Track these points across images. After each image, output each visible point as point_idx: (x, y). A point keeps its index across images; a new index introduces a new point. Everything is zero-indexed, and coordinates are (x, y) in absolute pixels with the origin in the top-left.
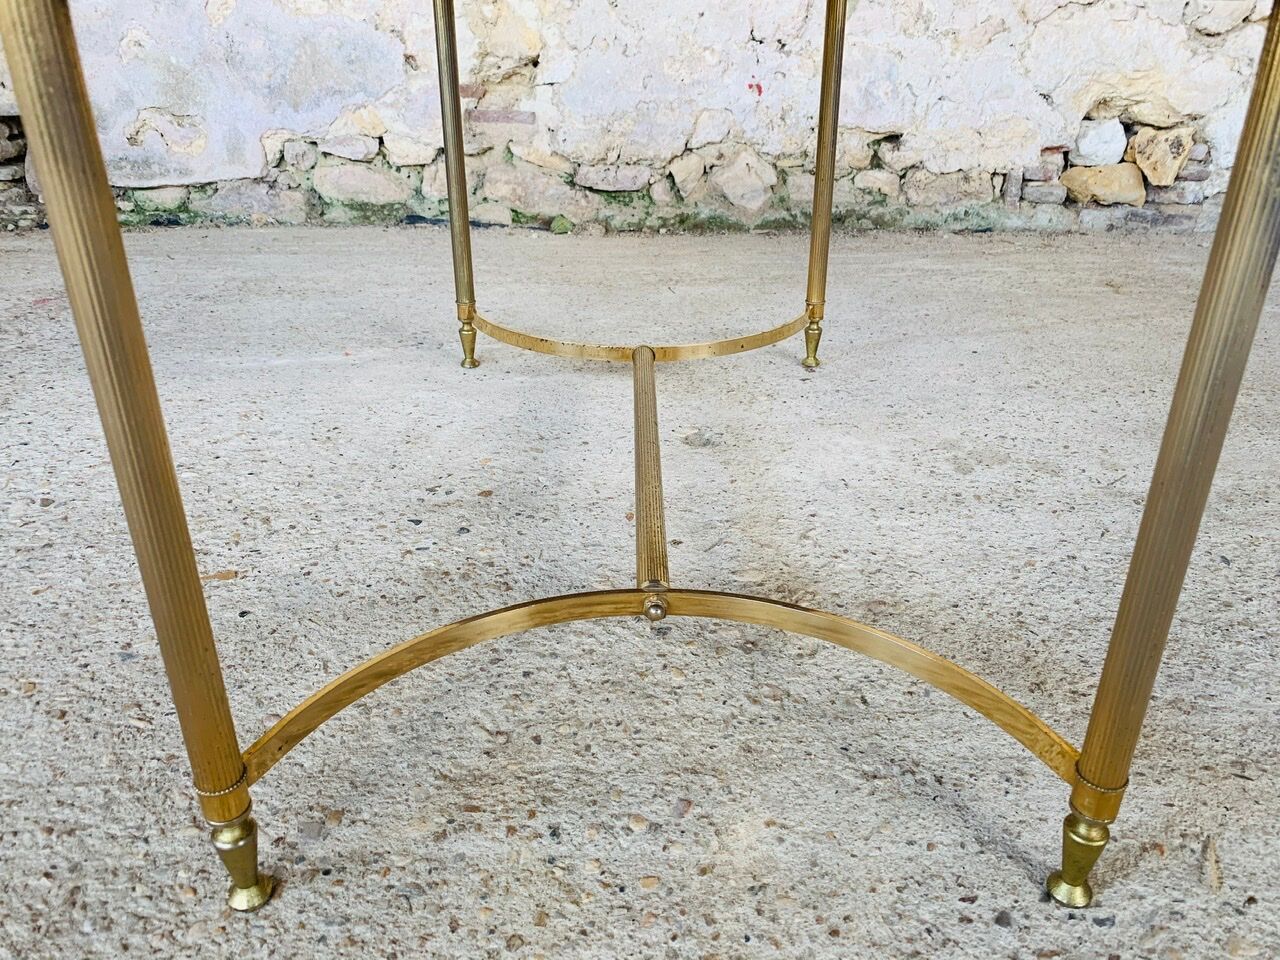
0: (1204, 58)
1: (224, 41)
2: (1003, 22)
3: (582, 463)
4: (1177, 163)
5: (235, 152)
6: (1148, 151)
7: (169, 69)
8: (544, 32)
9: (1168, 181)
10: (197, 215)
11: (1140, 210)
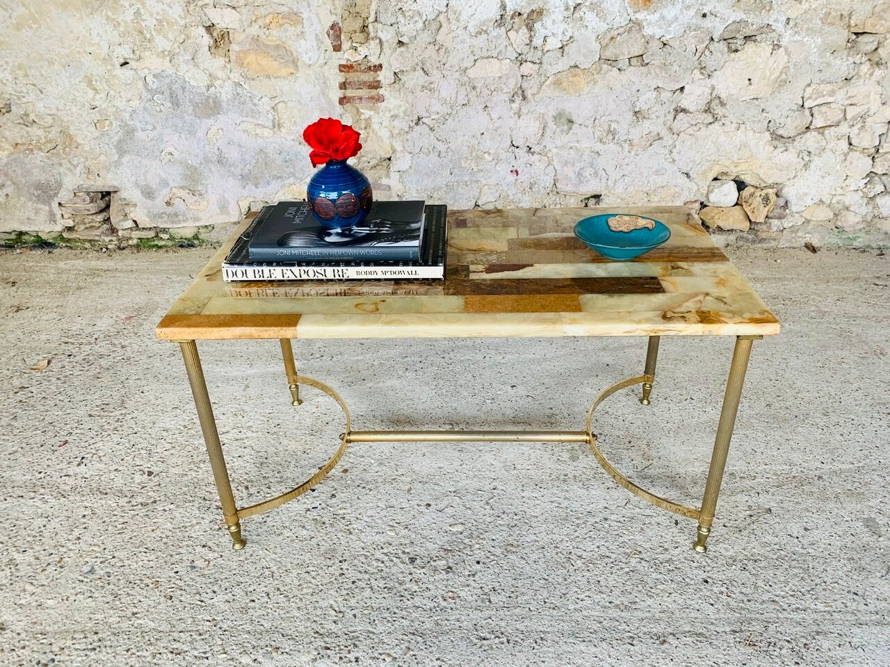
0: (782, 150)
1: (217, 152)
2: (658, 134)
3: (392, 450)
4: (767, 209)
5: (223, 208)
6: (750, 201)
7: (188, 167)
8: (394, 144)
9: (761, 220)
10: (203, 241)
11: (745, 235)
